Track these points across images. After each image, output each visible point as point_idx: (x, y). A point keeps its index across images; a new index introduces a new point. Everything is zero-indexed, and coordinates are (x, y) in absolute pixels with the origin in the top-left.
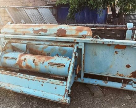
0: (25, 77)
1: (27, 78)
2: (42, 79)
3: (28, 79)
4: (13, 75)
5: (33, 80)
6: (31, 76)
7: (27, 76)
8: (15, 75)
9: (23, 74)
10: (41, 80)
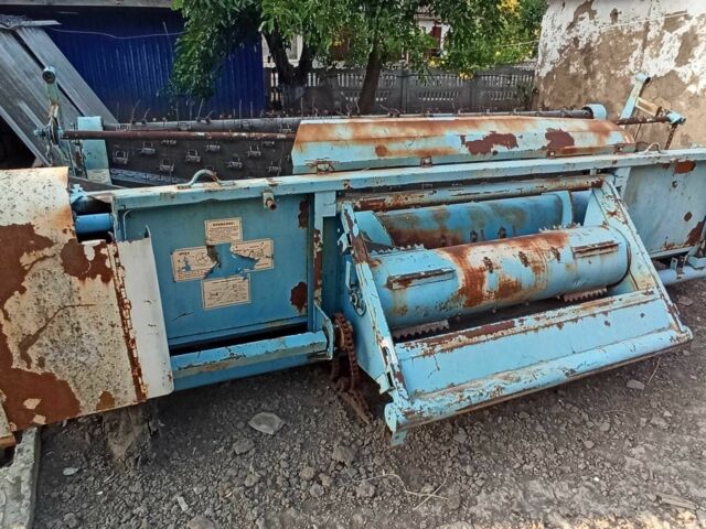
0: (547, 322)
1: (553, 321)
2: (600, 305)
3: (560, 325)
4: (499, 333)
5: (576, 320)
6: (562, 310)
7: (550, 313)
8: (505, 332)
9: (532, 316)
10: (597, 310)
